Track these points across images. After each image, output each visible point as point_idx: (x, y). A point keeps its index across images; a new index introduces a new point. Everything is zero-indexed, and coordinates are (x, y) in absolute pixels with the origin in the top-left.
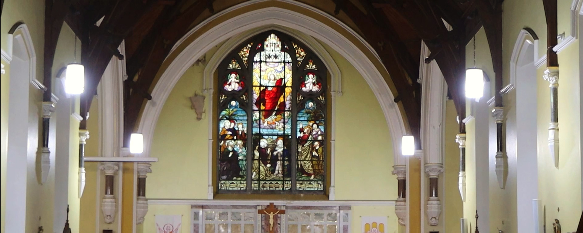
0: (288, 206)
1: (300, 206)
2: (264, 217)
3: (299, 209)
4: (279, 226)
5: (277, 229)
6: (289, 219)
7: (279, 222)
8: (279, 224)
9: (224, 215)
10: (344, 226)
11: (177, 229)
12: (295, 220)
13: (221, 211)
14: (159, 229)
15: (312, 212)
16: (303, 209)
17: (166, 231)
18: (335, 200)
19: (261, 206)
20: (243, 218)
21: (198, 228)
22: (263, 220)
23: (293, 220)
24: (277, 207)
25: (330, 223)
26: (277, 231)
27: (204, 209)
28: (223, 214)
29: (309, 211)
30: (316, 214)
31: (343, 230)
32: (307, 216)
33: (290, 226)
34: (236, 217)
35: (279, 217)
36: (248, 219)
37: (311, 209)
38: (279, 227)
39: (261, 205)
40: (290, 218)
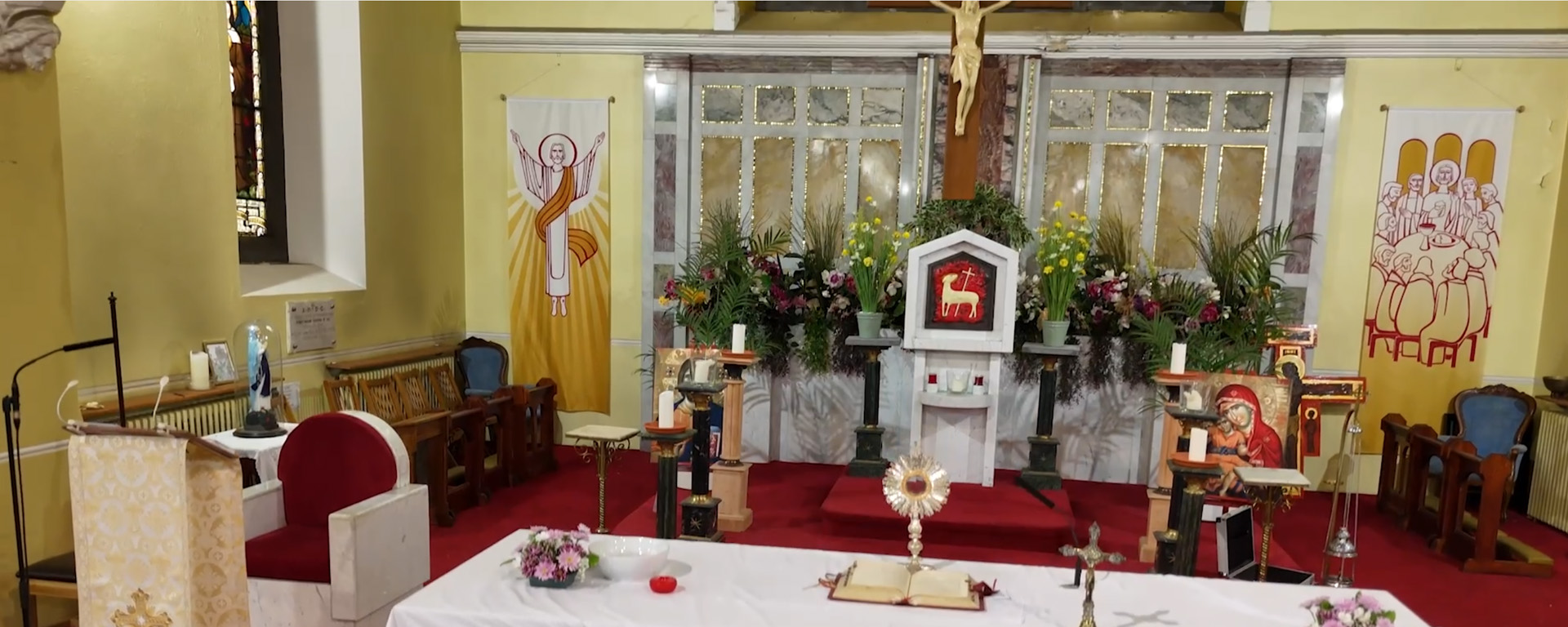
0: (1052, 61)
1: (1106, 62)
2: (945, 110)
3: (1100, 73)
4: (1009, 147)
5: (997, 162)
6: (1056, 120)
7: (1008, 131)
8: (1008, 140)
9: (778, 100)
10: (1299, 150)
11: (592, 156)
12: (1077, 123)
13: (770, 82)
14: (523, 153)
15: (1159, 88)
16: (1117, 75)
17: (549, 163)
18: (1271, 32)
19: (932, 61)
20: (855, 116)
21: (672, 154)
22: (941, 122)
23: (1072, 124)
24: (1003, 64)
25: (1238, 139)
26: (999, 170)
27: (697, 75)
28: (773, 94)
29: (1144, 83)
30: (1174, 98)
31: (1297, 167)
32: (1136, 106)
33: (1057, 150)
34: (827, 108)
35: (1009, 110)
36: (876, 117)
37: (1154, 74)
38: (1007, 153)
39: (936, 56)
40: (1060, 113)
